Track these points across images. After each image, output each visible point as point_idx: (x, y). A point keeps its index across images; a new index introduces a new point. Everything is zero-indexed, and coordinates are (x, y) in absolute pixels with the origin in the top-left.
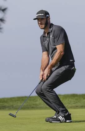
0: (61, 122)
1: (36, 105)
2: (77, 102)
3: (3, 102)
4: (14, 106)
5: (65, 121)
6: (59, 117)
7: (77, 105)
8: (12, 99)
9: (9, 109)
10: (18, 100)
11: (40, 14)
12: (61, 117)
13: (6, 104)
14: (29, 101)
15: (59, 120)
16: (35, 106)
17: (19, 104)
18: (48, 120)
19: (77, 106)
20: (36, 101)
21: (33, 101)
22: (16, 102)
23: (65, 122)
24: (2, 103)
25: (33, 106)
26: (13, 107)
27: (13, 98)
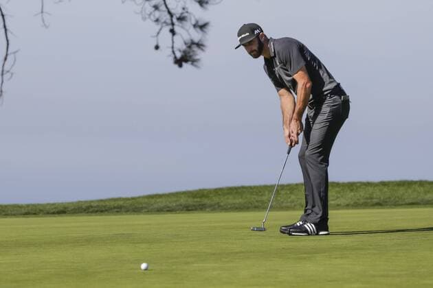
0: (309, 235)
1: (263, 202)
2: (338, 198)
3: (200, 197)
4: (222, 204)
5: (316, 232)
6: (306, 226)
7: (339, 203)
8: (218, 191)
9: (212, 210)
10: (228, 194)
11: (243, 36)
12: (309, 224)
13: (205, 201)
14: (248, 196)
15: (306, 231)
16: (260, 205)
17: (231, 200)
18: (286, 230)
19: (338, 205)
20: (262, 195)
21: (257, 194)
22: (226, 197)
23: (317, 234)
24: (198, 200)
25: (256, 204)
26: (219, 206)
27: (221, 189)
